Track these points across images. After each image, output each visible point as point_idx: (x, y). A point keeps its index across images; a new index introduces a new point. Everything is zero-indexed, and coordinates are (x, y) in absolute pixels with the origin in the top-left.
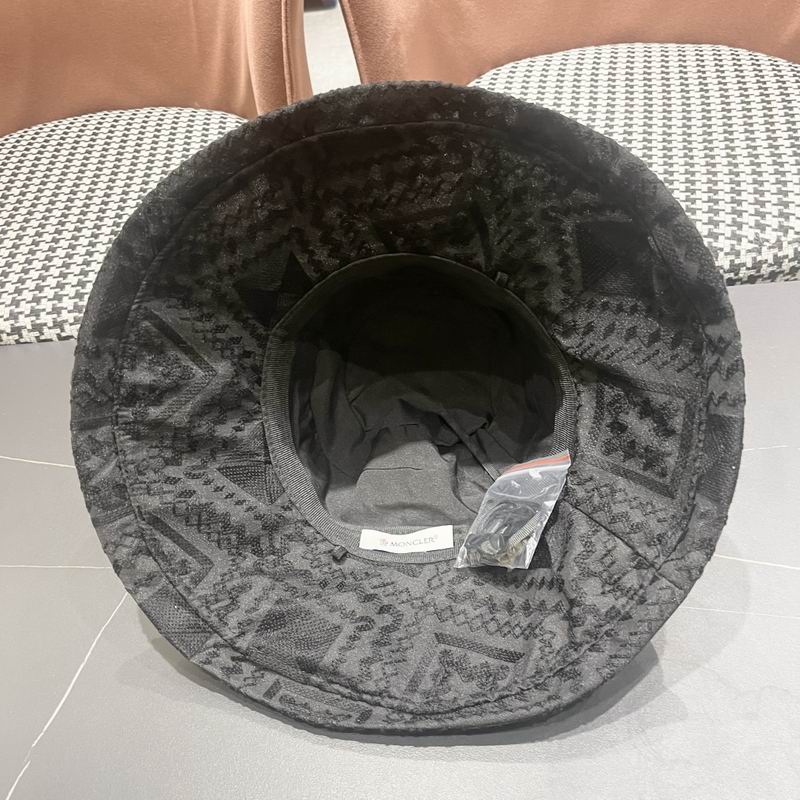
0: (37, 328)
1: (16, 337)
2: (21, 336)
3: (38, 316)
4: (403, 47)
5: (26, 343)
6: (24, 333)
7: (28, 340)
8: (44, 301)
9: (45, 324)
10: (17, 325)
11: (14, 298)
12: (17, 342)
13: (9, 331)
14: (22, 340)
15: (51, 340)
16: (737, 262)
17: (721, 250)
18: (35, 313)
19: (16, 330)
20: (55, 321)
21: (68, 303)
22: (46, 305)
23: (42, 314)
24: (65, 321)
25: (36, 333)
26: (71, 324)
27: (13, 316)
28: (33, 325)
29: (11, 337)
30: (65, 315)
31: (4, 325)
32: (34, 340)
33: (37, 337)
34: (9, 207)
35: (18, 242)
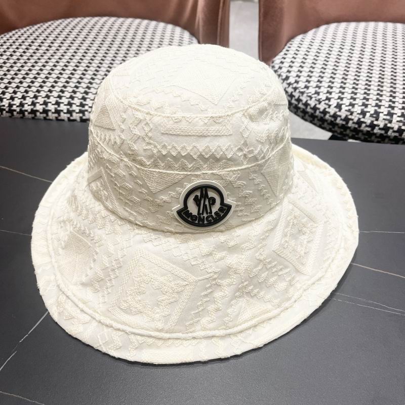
0: (58, 112)
1: (45, 115)
2: (47, 115)
3: (59, 106)
5: (50, 120)
6: (50, 114)
7: (51, 118)
8: (63, 98)
9: (62, 111)
10: (46, 109)
11: (47, 94)
12: (45, 118)
13: (41, 111)
14: (48, 118)
15: (63, 120)
18: (58, 103)
19: (46, 112)
20: (68, 110)
21: (77, 101)
22: (65, 100)
23: (62, 105)
24: (74, 111)
25: (56, 115)
26: (77, 113)
27: (45, 103)
28: (55, 110)
29: (42, 115)
30: (74, 107)
31: (39, 108)
32: (54, 118)
33: (56, 118)
34: (51, 52)
35: (54, 68)
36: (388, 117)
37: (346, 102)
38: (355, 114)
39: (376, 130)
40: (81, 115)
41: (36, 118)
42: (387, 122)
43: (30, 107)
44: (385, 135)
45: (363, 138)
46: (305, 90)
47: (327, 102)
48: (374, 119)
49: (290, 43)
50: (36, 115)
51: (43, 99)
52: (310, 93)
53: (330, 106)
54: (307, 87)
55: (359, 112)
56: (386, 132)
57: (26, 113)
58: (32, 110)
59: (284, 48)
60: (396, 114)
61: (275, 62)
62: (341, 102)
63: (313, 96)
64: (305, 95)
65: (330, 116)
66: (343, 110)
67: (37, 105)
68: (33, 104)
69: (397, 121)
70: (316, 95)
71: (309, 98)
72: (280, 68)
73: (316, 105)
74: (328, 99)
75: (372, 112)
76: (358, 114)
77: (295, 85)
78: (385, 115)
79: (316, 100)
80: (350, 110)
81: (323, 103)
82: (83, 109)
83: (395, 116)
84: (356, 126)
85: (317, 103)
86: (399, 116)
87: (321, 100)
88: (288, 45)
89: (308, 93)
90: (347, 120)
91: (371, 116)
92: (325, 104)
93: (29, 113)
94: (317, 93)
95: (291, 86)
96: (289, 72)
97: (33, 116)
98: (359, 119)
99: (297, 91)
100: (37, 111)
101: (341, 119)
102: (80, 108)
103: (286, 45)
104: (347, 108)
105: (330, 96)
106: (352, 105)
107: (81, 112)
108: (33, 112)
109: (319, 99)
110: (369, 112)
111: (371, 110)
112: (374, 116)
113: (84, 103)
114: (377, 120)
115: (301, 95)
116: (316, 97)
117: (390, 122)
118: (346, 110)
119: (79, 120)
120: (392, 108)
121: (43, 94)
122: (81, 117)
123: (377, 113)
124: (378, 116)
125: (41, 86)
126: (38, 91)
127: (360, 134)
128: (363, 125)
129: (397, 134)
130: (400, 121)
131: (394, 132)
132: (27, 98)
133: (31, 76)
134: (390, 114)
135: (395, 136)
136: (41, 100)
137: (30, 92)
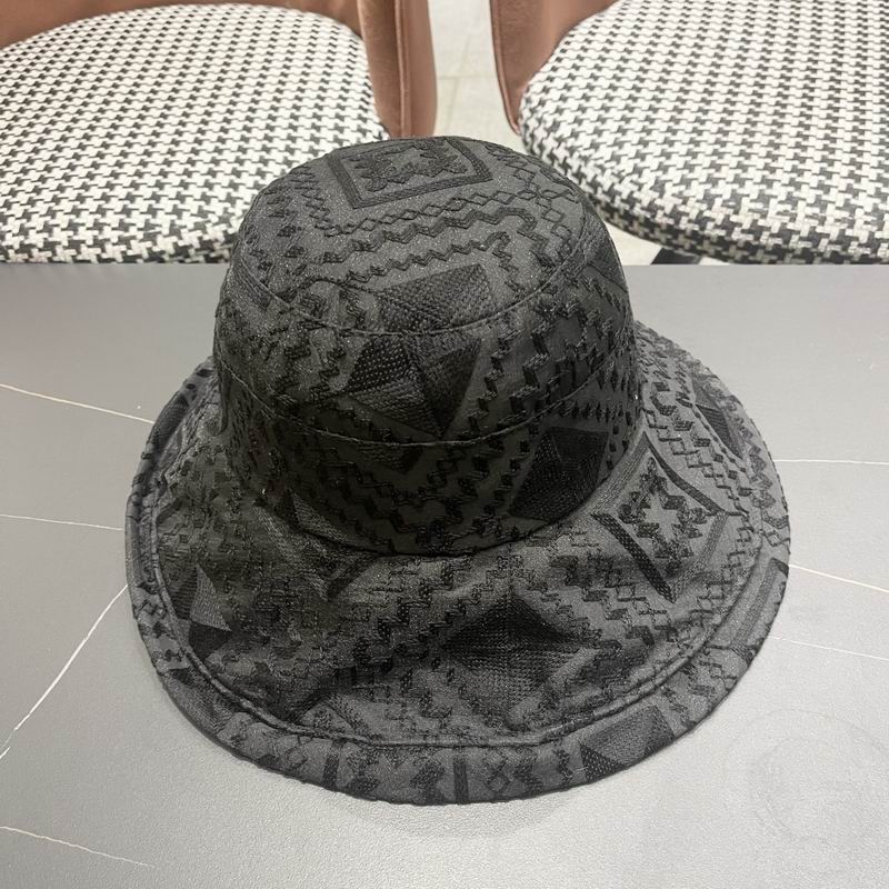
0: (74, 245)
1: (49, 254)
2: (54, 253)
3: (76, 231)
5: (60, 262)
6: (59, 249)
7: (63, 259)
8: (84, 214)
9: (83, 242)
10: (51, 239)
11: (50, 208)
12: (50, 260)
13: (41, 245)
14: (56, 259)
15: (89, 262)
18: (73, 227)
19: (50, 246)
20: (95, 239)
21: (112, 219)
22: (87, 219)
23: (81, 229)
24: (108, 240)
25: (73, 252)
26: (114, 244)
27: (48, 229)
28: (69, 242)
29: (43, 254)
30: (108, 233)
31: (36, 239)
32: (69, 259)
33: (73, 257)
34: (56, 104)
35: (62, 144)
36: (759, 206)
37: (674, 175)
38: (691, 202)
39: (736, 235)
40: (123, 248)
41: (32, 260)
42: (756, 216)
43: (16, 238)
44: (756, 243)
45: (712, 251)
46: (592, 151)
47: (635, 177)
48: (730, 211)
49: (568, 39)
50: (31, 256)
51: (43, 220)
52: (602, 158)
53: (640, 187)
54: (594, 146)
55: (701, 197)
56: (757, 238)
57: (11, 252)
58: (22, 244)
59: (552, 54)
60: (776, 197)
61: (532, 90)
62: (664, 178)
63: (607, 165)
64: (591, 163)
65: (643, 209)
66: (667, 195)
67: (32, 232)
68: (24, 231)
69: (779, 213)
70: (613, 164)
71: (599, 171)
72: (542, 103)
73: (613, 185)
74: (638, 171)
75: (727, 196)
76: (698, 201)
77: (571, 142)
78: (752, 201)
79: (613, 174)
80: (681, 193)
81: (628, 179)
82: (127, 235)
83: (773, 202)
84: (696, 228)
85: (616, 180)
86: (781, 202)
87: (623, 174)
88: (562, 46)
89: (596, 160)
90: (676, 215)
91: (725, 204)
92: (632, 181)
93: (17, 252)
94: (616, 158)
95: (563, 144)
96: (559, 111)
97: (26, 256)
98: (701, 212)
99: (576, 154)
100: (33, 246)
101: (665, 215)
102: (121, 233)
103: (557, 46)
104: (676, 190)
105: (641, 165)
106: (686, 182)
107: (122, 241)
108: (25, 248)
109: (620, 172)
110: (721, 196)
111: (724, 190)
112: (731, 204)
113: (127, 221)
114: (736, 213)
115: (583, 164)
116: (612, 168)
117: (764, 215)
118: (673, 195)
119: (119, 258)
120: (769, 183)
121: (41, 208)
122: (123, 253)
123: (736, 197)
124: (739, 203)
125: (37, 190)
126: (31, 202)
127: (706, 242)
128: (710, 225)
129: (779, 241)
130: (785, 213)
131: (772, 236)
132: (11, 220)
133: (16, 167)
134: (764, 198)
135: (777, 246)
136: (37, 222)
137: (15, 206)
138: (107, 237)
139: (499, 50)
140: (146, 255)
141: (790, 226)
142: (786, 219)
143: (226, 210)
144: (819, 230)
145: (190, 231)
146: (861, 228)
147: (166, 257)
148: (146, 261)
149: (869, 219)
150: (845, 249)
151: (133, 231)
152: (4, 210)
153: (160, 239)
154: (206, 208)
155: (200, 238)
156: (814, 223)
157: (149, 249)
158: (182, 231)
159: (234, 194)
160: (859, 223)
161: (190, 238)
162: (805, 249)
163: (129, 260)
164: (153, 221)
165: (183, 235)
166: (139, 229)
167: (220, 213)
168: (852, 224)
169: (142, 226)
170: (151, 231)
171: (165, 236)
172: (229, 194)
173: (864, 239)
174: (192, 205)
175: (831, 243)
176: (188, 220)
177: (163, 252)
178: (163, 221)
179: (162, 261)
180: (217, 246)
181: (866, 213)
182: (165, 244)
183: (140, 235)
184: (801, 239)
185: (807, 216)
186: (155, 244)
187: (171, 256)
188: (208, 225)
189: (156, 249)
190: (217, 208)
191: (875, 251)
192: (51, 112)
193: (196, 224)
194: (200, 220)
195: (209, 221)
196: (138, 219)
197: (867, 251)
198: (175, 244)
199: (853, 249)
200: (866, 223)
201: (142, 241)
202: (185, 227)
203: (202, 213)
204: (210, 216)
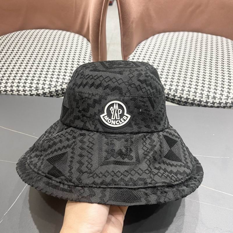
0: (18, 91)
2: (13, 93)
4: (134, 25)
5: (14, 95)
8: (21, 83)
9: (20, 90)
11: (12, 81)
12: (12, 94)
13: (10, 90)
14: (13, 94)
15: (21, 95)
16: (221, 101)
17: (217, 97)
18: (18, 86)
19: (12, 91)
20: (23, 90)
21: (28, 85)
22: (22, 85)
23: (20, 87)
24: (26, 90)
25: (18, 92)
26: (28, 91)
27: (12, 86)
29: (10, 92)
31: (9, 89)
32: (16, 94)
33: (18, 94)
34: (14, 54)
35: (15, 65)
36: (182, 92)
39: (176, 98)
40: (30, 92)
41: (7, 94)
43: (4, 88)
44: (180, 100)
48: (175, 93)
49: (138, 46)
50: (7, 93)
51: (10, 84)
55: (168, 89)
56: (181, 99)
57: (2, 92)
58: (5, 90)
59: (135, 50)
67: (8, 87)
68: (5, 87)
69: (186, 94)
75: (174, 89)
76: (168, 90)
78: (180, 91)
82: (31, 89)
83: (185, 91)
84: (167, 96)
86: (187, 91)
88: (137, 48)
91: (174, 91)
93: (3, 92)
97: (6, 93)
98: (168, 92)
100: (7, 90)
102: (30, 88)
111: (174, 88)
112: (175, 91)
113: (32, 85)
114: (176, 93)
117: (183, 94)
119: (29, 94)
120: (184, 87)
121: (10, 81)
122: (30, 93)
123: (176, 89)
124: (177, 91)
125: (9, 76)
126: (8, 79)
127: (169, 99)
128: (170, 95)
129: (186, 100)
130: (187, 94)
131: (184, 99)
132: (2, 84)
133: (4, 70)
134: (183, 90)
135: (185, 101)
136: (9, 85)
137: (3, 80)
138: (26, 89)
139: (122, 49)
140: (36, 94)
141: (188, 97)
142: (188, 95)
143: (56, 84)
144: (195, 98)
145: (47, 89)
146: (204, 99)
147: (40, 95)
148: (36, 95)
149: (206, 97)
150: (201, 103)
151: (33, 88)
152: (1, 81)
153: (39, 90)
154: (51, 83)
155: (49, 91)
156: (194, 97)
157: (37, 93)
158: (45, 89)
159: (58, 80)
160: (204, 98)
161: (47, 91)
162: (192, 103)
163: (31, 95)
164: (38, 86)
165: (45, 90)
166: (34, 88)
167: (54, 85)
168: (202, 98)
169: (35, 87)
170: (37, 88)
171: (41, 90)
172: (57, 80)
173: (205, 101)
174: (47, 83)
175: (198, 101)
176: (46, 86)
177: (40, 94)
178: (40, 86)
179: (39, 96)
180: (53, 93)
181: (206, 96)
182: (41, 92)
183: (35, 89)
184: (191, 100)
185: (192, 95)
186: (38, 91)
187: (42, 95)
188: (51, 88)
189: (38, 93)
190: (54, 84)
191: (207, 104)
192: (12, 56)
193: (48, 87)
194: (49, 86)
195: (51, 87)
196: (34, 85)
197: (206, 104)
198: (43, 92)
199: (202, 103)
200: (205, 98)
201: (35, 91)
202: (45, 88)
203: (50, 85)
204: (52, 85)
